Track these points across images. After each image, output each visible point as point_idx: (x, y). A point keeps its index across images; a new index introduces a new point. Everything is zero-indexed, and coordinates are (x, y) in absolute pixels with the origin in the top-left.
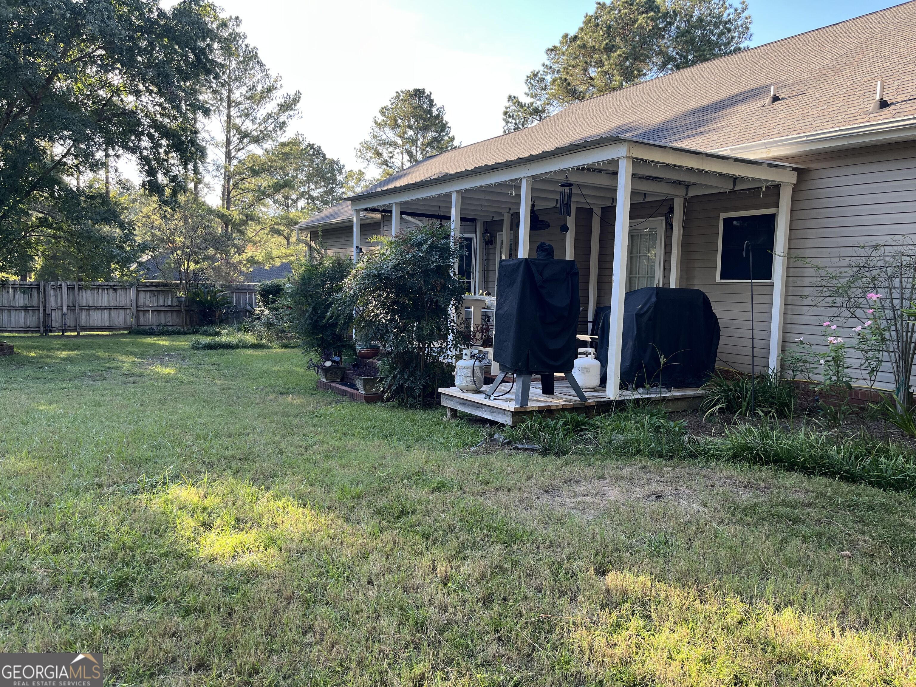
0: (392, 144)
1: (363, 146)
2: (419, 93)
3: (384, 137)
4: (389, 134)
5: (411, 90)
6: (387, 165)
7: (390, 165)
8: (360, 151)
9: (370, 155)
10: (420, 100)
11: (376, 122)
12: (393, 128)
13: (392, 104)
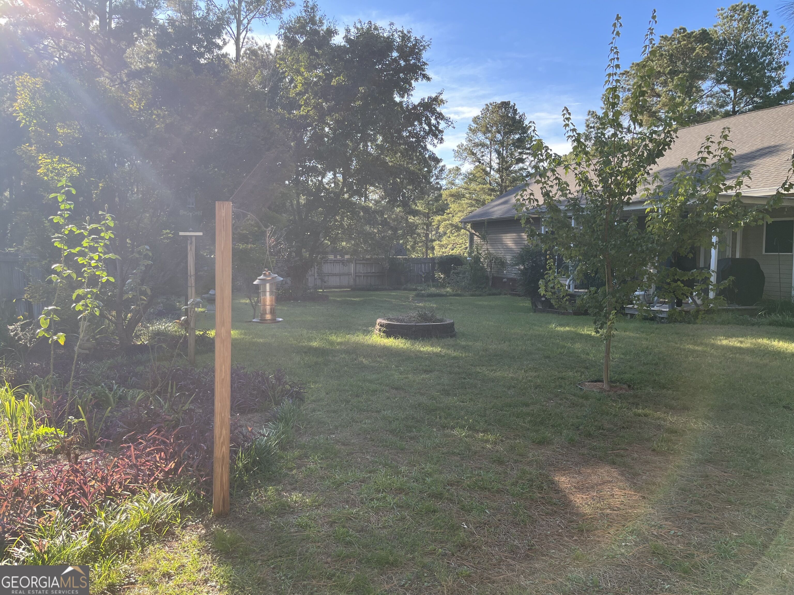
0: (483, 145)
1: (460, 148)
2: (505, 105)
3: (477, 141)
4: (480, 137)
5: (499, 102)
6: (480, 162)
7: (482, 162)
8: (457, 153)
9: (465, 154)
10: (505, 109)
11: (470, 129)
12: (484, 133)
13: (482, 114)
